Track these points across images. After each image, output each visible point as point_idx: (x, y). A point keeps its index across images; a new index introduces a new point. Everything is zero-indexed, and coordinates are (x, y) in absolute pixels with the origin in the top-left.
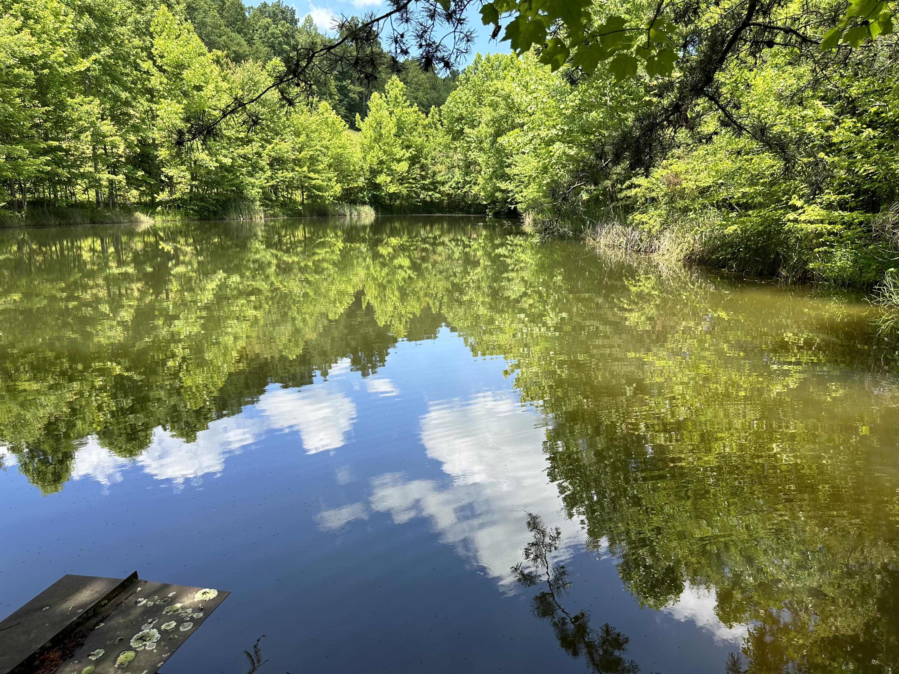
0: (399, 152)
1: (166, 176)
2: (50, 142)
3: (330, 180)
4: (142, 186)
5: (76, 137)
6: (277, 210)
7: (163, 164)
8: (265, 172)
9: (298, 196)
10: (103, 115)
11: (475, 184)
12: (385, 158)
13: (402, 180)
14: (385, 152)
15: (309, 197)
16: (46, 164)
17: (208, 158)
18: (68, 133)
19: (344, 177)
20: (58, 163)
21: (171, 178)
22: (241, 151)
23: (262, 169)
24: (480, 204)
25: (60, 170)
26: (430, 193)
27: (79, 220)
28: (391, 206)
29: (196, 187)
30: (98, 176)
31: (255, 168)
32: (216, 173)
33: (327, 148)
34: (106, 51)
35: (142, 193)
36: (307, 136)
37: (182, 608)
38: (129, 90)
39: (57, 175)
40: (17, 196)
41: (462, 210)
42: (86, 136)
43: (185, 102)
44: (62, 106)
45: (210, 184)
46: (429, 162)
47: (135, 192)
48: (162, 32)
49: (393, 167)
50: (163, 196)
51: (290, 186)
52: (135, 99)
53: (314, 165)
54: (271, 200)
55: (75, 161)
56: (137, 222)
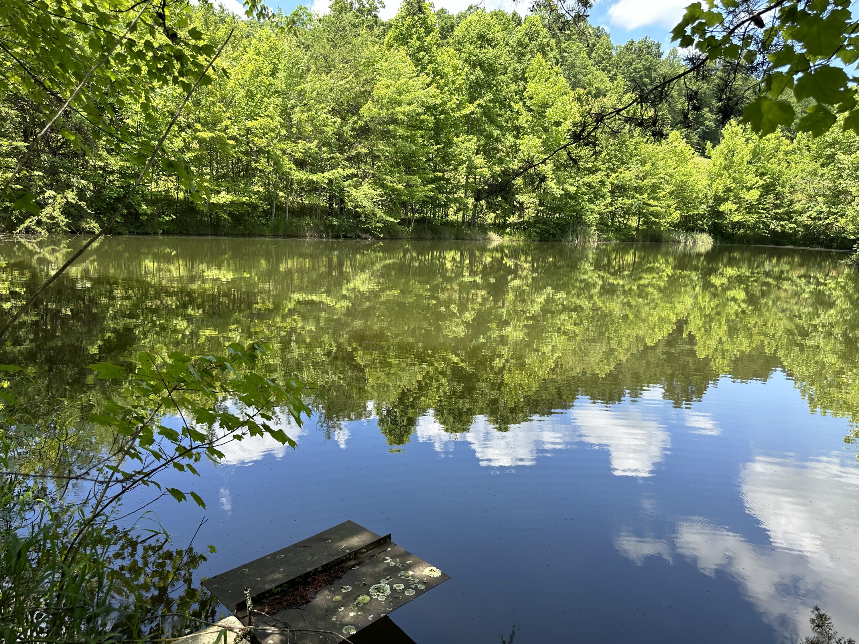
0: (751, 179)
1: (518, 202)
2: (437, 173)
3: (669, 207)
4: (498, 210)
5: (456, 169)
6: (611, 234)
7: (518, 191)
8: (605, 199)
9: (634, 222)
10: (477, 150)
11: (842, 216)
12: (733, 185)
13: (750, 209)
14: (734, 179)
15: (645, 223)
16: (432, 191)
17: (555, 186)
18: (450, 165)
19: (685, 204)
20: (439, 189)
21: (521, 204)
22: (586, 180)
23: (603, 197)
24: (846, 238)
25: (440, 196)
26: (783, 223)
27: (447, 236)
28: (733, 234)
29: (542, 211)
30: (466, 201)
31: (597, 195)
32: (560, 199)
33: (671, 176)
34: (489, 96)
35: (497, 216)
36: (653, 164)
37: (413, 576)
38: (501, 128)
39: (438, 199)
40: (409, 214)
41: (821, 244)
42: (462, 169)
43: (544, 136)
44: (449, 144)
45: (554, 210)
46: (786, 190)
47: (492, 215)
48: (535, 76)
49: (741, 195)
50: (513, 219)
51: (628, 212)
52: (504, 135)
53: (655, 193)
54: (607, 225)
55: (453, 188)
56: (489, 240)
